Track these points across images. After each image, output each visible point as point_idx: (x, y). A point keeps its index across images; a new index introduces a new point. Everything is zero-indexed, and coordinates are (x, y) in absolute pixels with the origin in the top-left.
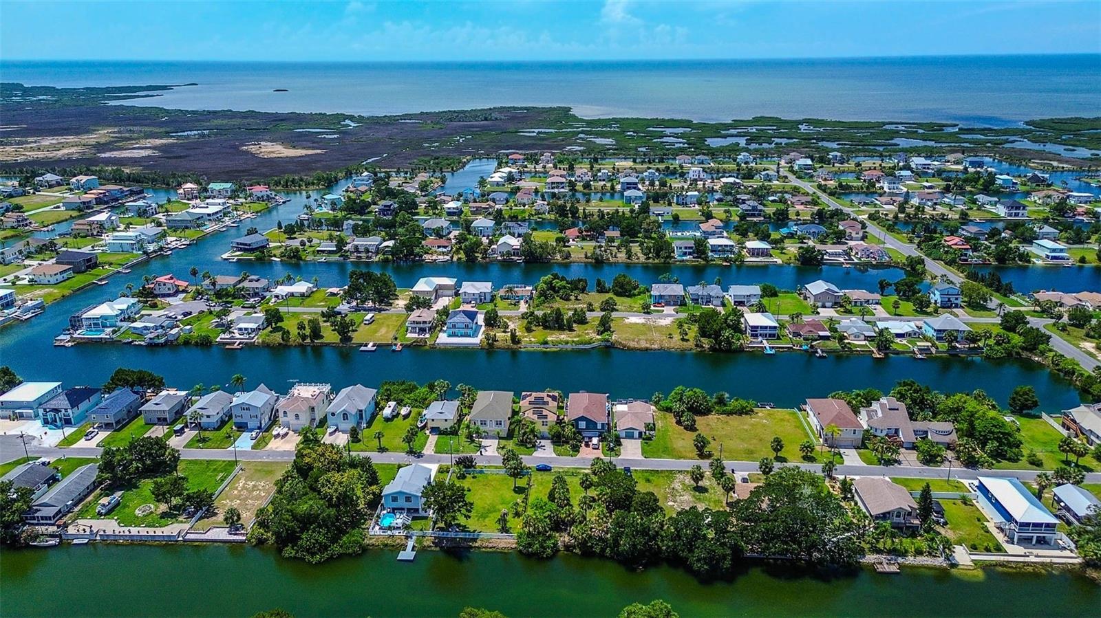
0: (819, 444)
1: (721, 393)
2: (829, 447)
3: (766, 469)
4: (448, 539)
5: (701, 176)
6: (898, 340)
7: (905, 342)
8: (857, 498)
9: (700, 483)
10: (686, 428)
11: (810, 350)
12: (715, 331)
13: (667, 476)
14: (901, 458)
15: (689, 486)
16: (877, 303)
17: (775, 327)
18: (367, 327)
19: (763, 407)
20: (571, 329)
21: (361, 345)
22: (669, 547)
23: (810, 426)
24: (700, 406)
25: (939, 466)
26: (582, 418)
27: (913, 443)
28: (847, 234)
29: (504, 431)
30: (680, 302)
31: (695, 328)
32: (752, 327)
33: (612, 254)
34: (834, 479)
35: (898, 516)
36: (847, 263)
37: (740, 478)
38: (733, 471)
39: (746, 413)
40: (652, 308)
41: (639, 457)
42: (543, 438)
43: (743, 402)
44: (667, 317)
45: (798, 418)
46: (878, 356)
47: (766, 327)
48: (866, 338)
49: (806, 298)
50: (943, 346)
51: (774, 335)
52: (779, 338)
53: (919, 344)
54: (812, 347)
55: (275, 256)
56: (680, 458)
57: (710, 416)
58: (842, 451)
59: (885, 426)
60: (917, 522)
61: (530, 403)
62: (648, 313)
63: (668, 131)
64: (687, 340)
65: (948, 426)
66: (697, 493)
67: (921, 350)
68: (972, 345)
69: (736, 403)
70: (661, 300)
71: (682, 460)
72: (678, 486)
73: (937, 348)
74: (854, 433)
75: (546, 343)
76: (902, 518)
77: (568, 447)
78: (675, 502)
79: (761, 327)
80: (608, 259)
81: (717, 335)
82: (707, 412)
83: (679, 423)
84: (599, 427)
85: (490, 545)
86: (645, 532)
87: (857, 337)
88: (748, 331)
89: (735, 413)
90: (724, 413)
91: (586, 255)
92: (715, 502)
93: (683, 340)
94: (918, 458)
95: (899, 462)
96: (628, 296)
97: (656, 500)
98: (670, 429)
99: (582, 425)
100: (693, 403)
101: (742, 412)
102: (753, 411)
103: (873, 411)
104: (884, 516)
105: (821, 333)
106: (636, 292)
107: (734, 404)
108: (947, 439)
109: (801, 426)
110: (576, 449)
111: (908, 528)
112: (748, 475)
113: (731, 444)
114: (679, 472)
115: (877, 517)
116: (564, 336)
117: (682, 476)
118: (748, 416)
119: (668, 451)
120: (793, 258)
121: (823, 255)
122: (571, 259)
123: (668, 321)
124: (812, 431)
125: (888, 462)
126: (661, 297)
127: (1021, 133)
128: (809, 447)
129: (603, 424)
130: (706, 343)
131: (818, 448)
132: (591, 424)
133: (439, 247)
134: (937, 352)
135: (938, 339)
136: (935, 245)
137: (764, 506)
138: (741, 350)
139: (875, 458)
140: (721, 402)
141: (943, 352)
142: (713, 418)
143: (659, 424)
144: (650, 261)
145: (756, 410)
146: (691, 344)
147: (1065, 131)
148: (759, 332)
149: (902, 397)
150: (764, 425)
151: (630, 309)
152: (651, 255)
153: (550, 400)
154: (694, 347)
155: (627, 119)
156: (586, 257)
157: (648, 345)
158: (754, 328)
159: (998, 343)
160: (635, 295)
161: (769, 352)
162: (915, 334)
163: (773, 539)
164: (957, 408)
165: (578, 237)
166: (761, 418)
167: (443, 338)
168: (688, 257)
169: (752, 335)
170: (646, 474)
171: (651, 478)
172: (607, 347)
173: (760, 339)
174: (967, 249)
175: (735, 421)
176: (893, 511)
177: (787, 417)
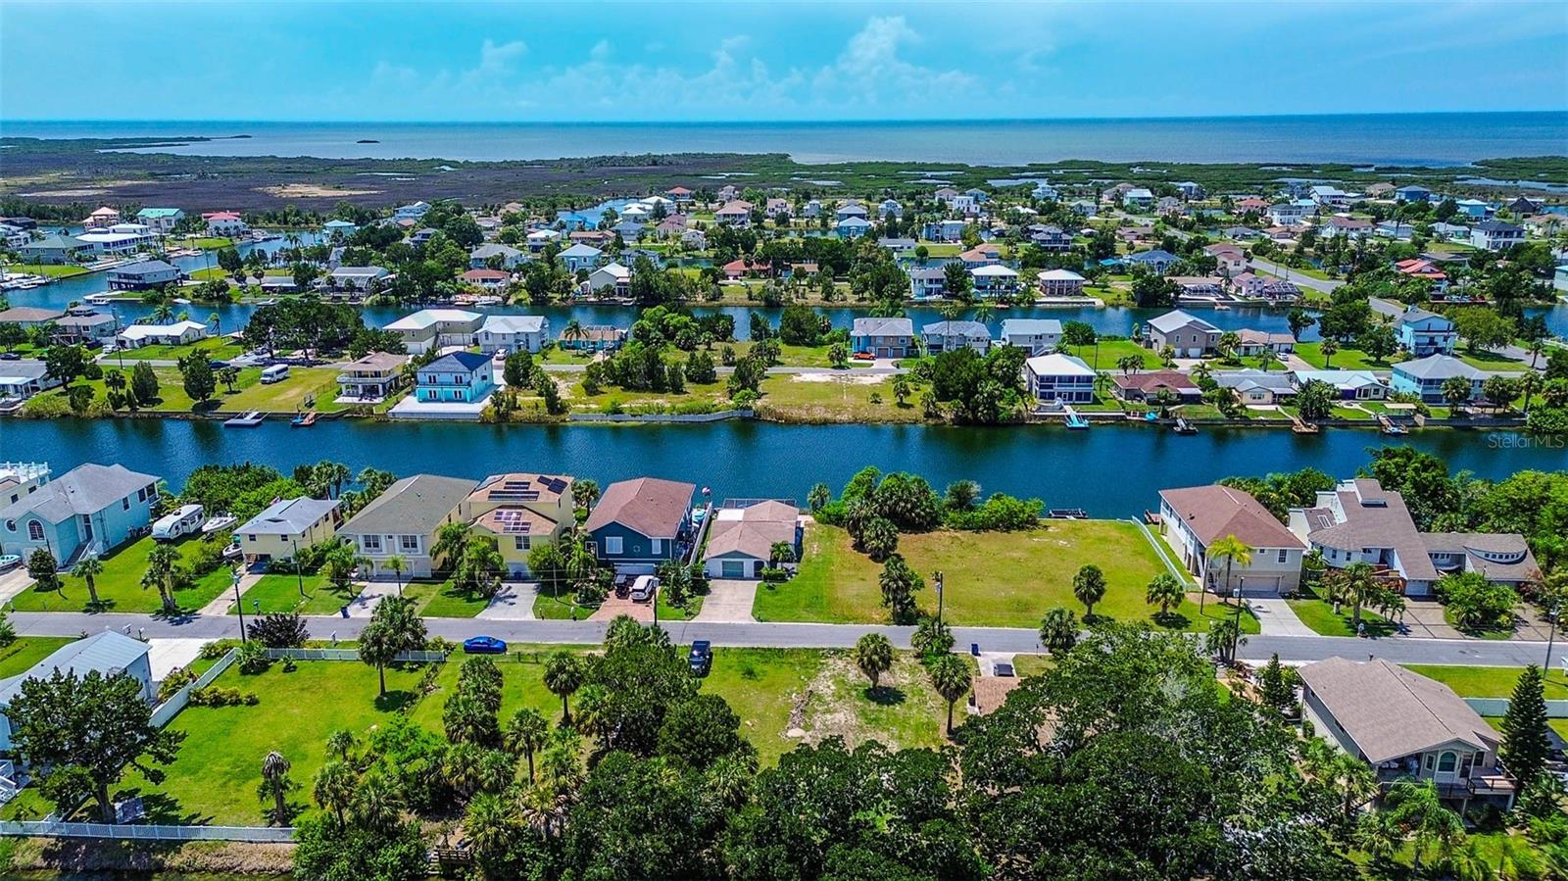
0: (1194, 589)
1: (964, 482)
2: (1220, 594)
3: (1059, 639)
4: (92, 842)
5: (972, 210)
6: (1343, 403)
7: (1356, 406)
8: (1310, 715)
9: (885, 679)
10: (875, 558)
11: (1162, 422)
12: (966, 384)
13: (802, 664)
14: (1407, 619)
15: (855, 687)
16: (1289, 351)
17: (1089, 379)
18: (266, 387)
19: (1061, 515)
20: (678, 390)
21: (234, 415)
22: (745, 866)
23: (1170, 552)
24: (911, 511)
25: (1508, 637)
26: (614, 529)
27: (1432, 583)
28: (1220, 265)
29: (420, 560)
30: (907, 349)
31: (928, 388)
32: (1042, 379)
33: (797, 292)
34: (1240, 668)
35: (1447, 766)
36: (1222, 304)
37: (992, 666)
38: (975, 649)
39: (1020, 527)
40: (850, 360)
41: (744, 617)
42: (519, 578)
43: (1012, 502)
44: (880, 372)
45: (1140, 536)
46: (1305, 430)
47: (1071, 379)
48: (1277, 399)
49: (1149, 345)
50: (1441, 412)
51: (1087, 396)
52: (1096, 401)
53: (1389, 406)
54: (1165, 414)
55: (183, 296)
56: (846, 619)
57: (935, 534)
58: (1254, 603)
59: (1355, 546)
60: (1501, 783)
61: (493, 495)
62: (841, 367)
63: (929, 174)
64: (909, 406)
65: (1515, 544)
66: (874, 706)
67: (1395, 419)
68: (1498, 411)
69: (996, 504)
70: (869, 348)
71: (851, 625)
72: (825, 686)
73: (1427, 415)
74: (1282, 560)
75: (617, 411)
76: (1457, 771)
77: (573, 599)
78: (806, 729)
79: (1061, 379)
80: (789, 300)
81: (970, 390)
82: (930, 523)
83: (860, 546)
84: (657, 549)
85: (219, 862)
86: (676, 815)
87: (1257, 397)
88: (1035, 388)
89: (995, 527)
90: (967, 526)
91: (750, 293)
92: (917, 729)
93: (901, 405)
94: (1447, 618)
95: (1403, 629)
96: (808, 345)
97: (732, 721)
98: (837, 560)
99: (614, 545)
100: (896, 504)
101: (1009, 523)
102: (1035, 524)
103: (1321, 512)
104: (1403, 765)
105: (1184, 391)
106: (825, 338)
107: (992, 506)
108: (1517, 572)
109: (1146, 551)
110: (592, 601)
111: (1477, 800)
112: (1014, 660)
113: (978, 590)
114: (836, 651)
115: (1384, 770)
116: (662, 401)
117: (841, 664)
118: (1024, 534)
119: (821, 606)
120: (1124, 298)
121: (1178, 293)
122: (722, 301)
123: (878, 378)
124: (1176, 561)
125: (1375, 630)
126: (869, 339)
127: (1473, 171)
128: (1169, 589)
129: (665, 542)
130: (947, 412)
131: (1191, 598)
132: (637, 545)
133: (484, 281)
134: (1429, 422)
135: (1427, 399)
136: (1381, 274)
137: (1047, 735)
138: (1018, 422)
139: (1339, 619)
140: (963, 501)
141: (1442, 422)
142: (940, 539)
143: (812, 549)
144: (866, 303)
145: (1044, 521)
146: (918, 412)
147: (1542, 170)
148: (1056, 389)
149: (1388, 481)
150: (1062, 550)
151: (810, 364)
152: (867, 295)
153: (543, 488)
154: (921, 417)
155: (870, 163)
156: (750, 298)
157: (829, 416)
158: (1047, 381)
159: (1552, 403)
160: (822, 344)
161: (1076, 424)
162: (1377, 391)
163: (1071, 838)
164: (1528, 501)
165: (745, 273)
166: (1055, 537)
167: (410, 405)
168: (934, 297)
169: (1043, 396)
170: (749, 659)
171: (758, 668)
172: (744, 419)
173: (1058, 402)
174: (1440, 280)
175: (992, 543)
176: (1431, 754)
177: (1115, 534)
